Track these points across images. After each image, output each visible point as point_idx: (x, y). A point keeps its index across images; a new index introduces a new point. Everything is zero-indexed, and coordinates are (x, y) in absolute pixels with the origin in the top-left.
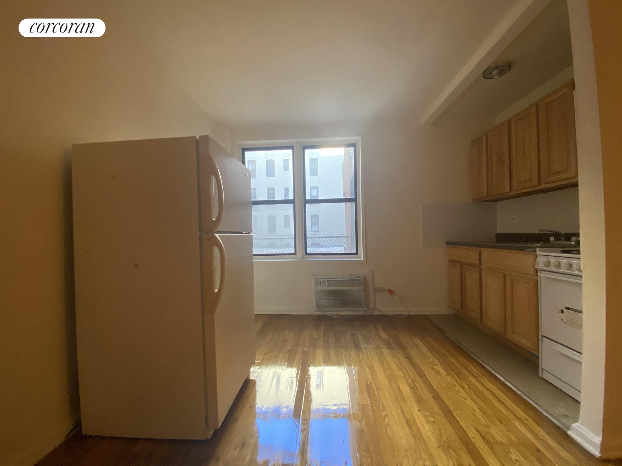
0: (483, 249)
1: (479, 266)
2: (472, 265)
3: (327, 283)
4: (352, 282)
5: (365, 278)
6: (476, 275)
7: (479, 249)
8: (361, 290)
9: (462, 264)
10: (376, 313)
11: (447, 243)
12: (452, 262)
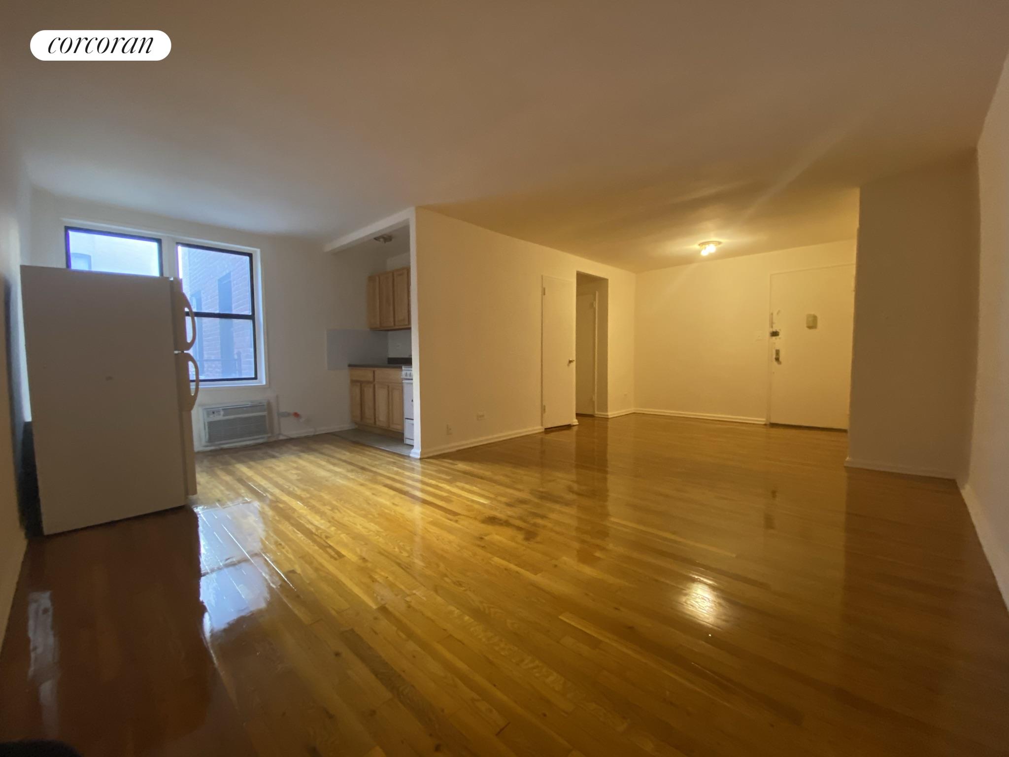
0: (376, 369)
1: (372, 383)
2: (369, 382)
3: (222, 413)
4: (254, 407)
5: (269, 404)
6: (371, 390)
7: (373, 369)
8: (264, 416)
9: (361, 382)
10: (281, 438)
11: (350, 366)
12: (354, 382)
